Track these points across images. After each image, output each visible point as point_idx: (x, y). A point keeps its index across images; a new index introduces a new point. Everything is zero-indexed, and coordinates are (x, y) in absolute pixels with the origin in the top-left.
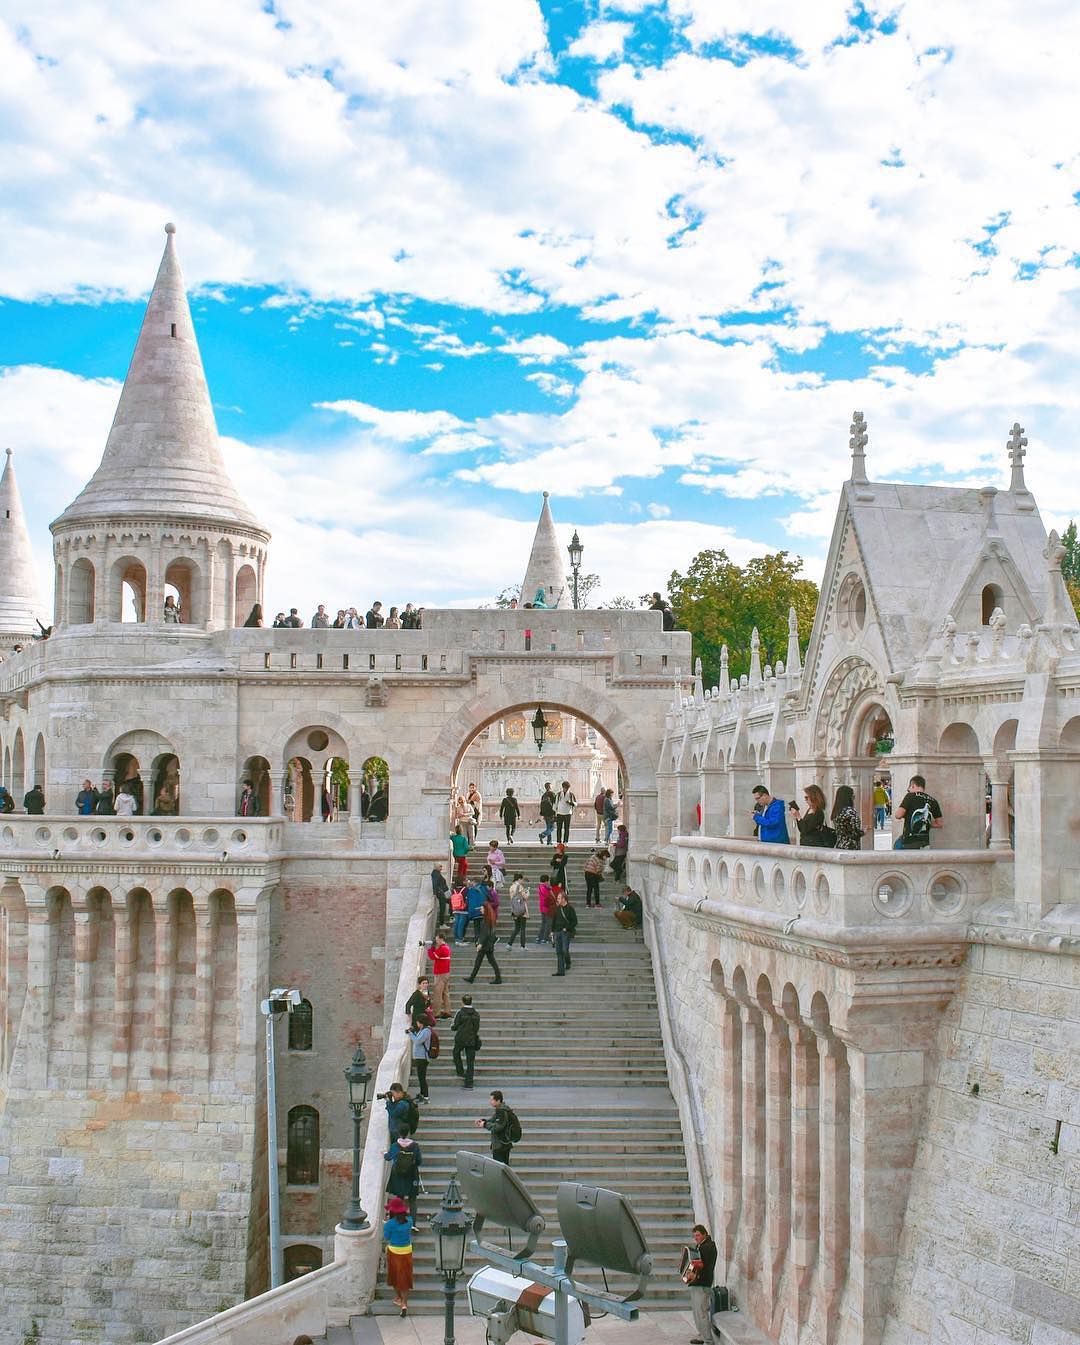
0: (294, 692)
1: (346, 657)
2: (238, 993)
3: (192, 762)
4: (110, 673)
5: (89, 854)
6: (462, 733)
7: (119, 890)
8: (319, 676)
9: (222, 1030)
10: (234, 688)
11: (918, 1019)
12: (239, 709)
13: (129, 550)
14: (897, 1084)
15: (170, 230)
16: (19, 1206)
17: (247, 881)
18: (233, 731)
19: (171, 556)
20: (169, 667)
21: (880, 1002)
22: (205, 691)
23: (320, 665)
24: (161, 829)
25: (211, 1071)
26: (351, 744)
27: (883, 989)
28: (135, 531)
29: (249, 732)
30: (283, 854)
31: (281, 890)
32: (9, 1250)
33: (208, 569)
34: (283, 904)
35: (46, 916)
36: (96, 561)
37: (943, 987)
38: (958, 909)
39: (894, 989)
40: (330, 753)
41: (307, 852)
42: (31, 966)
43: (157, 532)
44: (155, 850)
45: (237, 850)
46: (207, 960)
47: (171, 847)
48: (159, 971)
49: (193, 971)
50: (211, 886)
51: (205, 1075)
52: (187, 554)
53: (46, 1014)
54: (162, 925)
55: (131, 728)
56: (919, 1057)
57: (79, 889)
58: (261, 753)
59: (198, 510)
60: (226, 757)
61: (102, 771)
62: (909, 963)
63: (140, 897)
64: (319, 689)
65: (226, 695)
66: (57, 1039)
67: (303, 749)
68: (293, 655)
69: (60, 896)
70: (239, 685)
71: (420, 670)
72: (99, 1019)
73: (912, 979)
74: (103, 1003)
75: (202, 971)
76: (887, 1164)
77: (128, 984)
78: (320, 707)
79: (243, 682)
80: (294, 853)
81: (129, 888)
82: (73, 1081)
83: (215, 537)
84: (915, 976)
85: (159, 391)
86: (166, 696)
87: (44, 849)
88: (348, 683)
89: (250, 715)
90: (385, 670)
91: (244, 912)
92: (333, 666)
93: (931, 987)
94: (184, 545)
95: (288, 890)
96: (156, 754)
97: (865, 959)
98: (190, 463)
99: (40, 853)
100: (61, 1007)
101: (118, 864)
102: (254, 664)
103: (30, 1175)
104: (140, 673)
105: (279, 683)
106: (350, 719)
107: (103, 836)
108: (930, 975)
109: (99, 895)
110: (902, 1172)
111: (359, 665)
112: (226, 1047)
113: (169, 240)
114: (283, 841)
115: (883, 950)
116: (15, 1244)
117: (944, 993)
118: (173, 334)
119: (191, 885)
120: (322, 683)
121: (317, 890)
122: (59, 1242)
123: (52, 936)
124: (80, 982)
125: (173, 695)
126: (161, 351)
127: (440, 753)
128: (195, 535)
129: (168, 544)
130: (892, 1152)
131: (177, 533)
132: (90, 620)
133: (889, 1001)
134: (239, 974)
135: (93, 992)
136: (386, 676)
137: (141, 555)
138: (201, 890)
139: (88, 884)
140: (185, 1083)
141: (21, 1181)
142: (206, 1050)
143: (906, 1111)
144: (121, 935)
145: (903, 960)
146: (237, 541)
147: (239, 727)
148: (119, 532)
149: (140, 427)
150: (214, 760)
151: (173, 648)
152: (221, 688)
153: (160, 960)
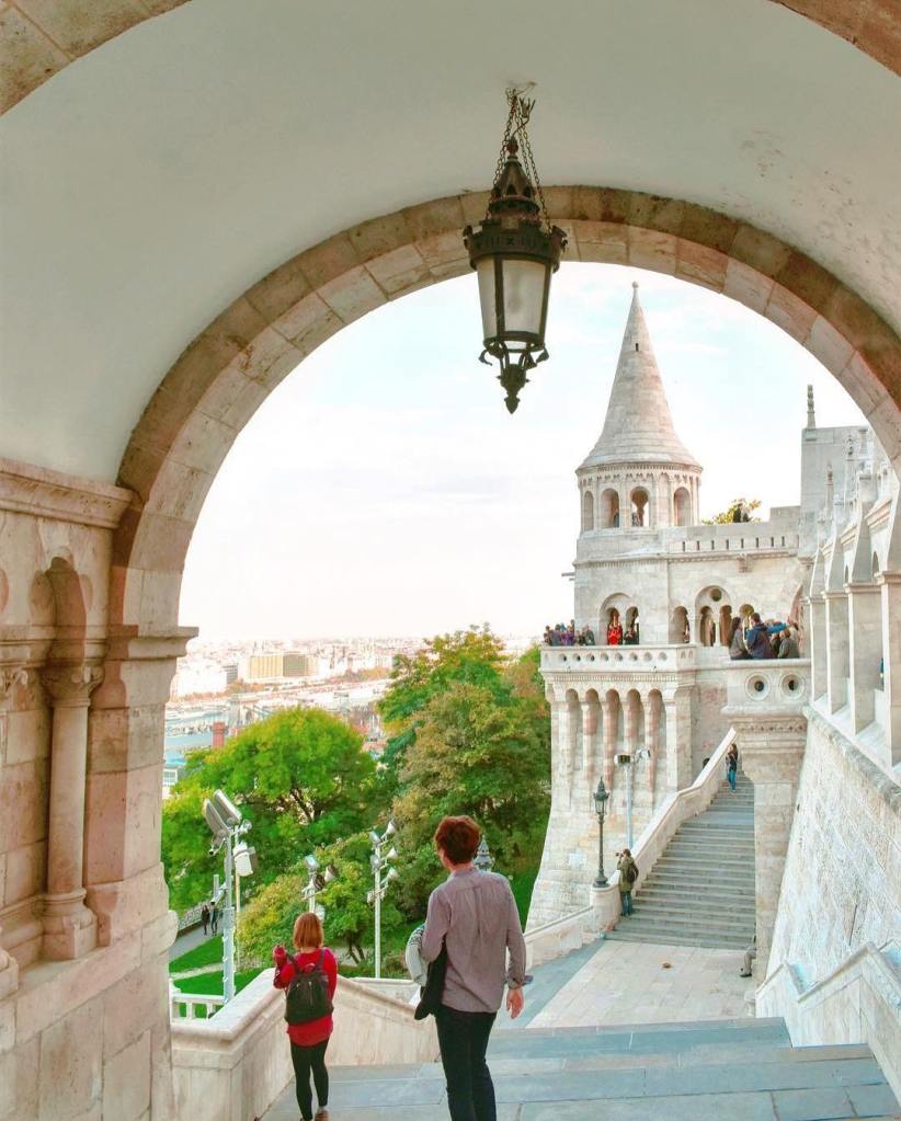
0: (699, 565)
1: (727, 542)
2: (668, 755)
3: (645, 612)
4: (601, 560)
5: (584, 669)
6: (796, 586)
7: (602, 690)
8: (713, 554)
9: (660, 778)
10: (666, 564)
11: (787, 764)
12: (669, 577)
13: (609, 485)
14: (776, 804)
15: (635, 286)
16: (552, 882)
17: (669, 685)
18: (666, 592)
19: (632, 486)
20: (631, 554)
21: (758, 752)
22: (649, 568)
23: (713, 548)
24: (622, 653)
25: (654, 803)
26: (733, 597)
27: (758, 744)
28: (610, 473)
29: (675, 592)
30: (695, 667)
31: (696, 689)
32: (548, 908)
33: (655, 493)
34: (697, 699)
35: (567, 707)
36: (593, 492)
37: (797, 744)
38: (800, 695)
39: (765, 744)
40: (722, 603)
41: (712, 666)
42: (560, 737)
43: (623, 472)
44: (619, 666)
45: (662, 666)
46: (650, 734)
47: (627, 665)
48: (626, 740)
49: (644, 741)
50: (649, 688)
51: (650, 805)
52: (641, 484)
53: (569, 766)
54: (626, 710)
55: (612, 592)
56: (789, 786)
57: (582, 690)
58: (682, 605)
59: (646, 457)
60: (663, 608)
61: (598, 619)
62: (771, 729)
63: (614, 695)
64: (713, 563)
65: (661, 569)
66: (575, 781)
67: (707, 601)
68: (698, 543)
69: (573, 694)
70: (669, 563)
71: (770, 547)
72: (597, 770)
73: (777, 738)
74: (599, 759)
75: (648, 740)
76: (769, 853)
77: (610, 748)
78: (715, 574)
79: (670, 561)
80: (702, 666)
81: (607, 689)
82: (582, 807)
83: (657, 472)
84: (778, 737)
85: (629, 386)
86: (630, 572)
87: (563, 667)
88: (729, 558)
89: (676, 581)
90: (750, 548)
91: (669, 704)
92: (720, 548)
93: (789, 744)
94: (639, 479)
95: (699, 690)
96: (628, 607)
97: (742, 726)
98: (646, 428)
99: (560, 669)
100: (578, 763)
101: (601, 675)
102: (677, 549)
103: (560, 863)
104: (616, 559)
105: (690, 560)
106: (732, 581)
107: (593, 658)
108: (788, 736)
109: (593, 694)
110: (779, 859)
111: (735, 546)
112: (662, 788)
113: (635, 292)
114: (696, 659)
115: (751, 720)
116: (550, 905)
117: (798, 748)
118: (637, 349)
119: (639, 687)
120: (714, 558)
121: (716, 690)
122: (572, 904)
123: (571, 719)
124: (586, 748)
125: (633, 571)
126: (630, 361)
127: (784, 600)
128: (645, 472)
129: (630, 479)
130: (771, 845)
131: (635, 472)
132: (592, 528)
133: (762, 752)
134: (668, 742)
135: (594, 753)
136: (749, 552)
137: (616, 487)
138: (645, 690)
139: (587, 688)
140: (640, 809)
141: (555, 868)
142: (651, 789)
143: (782, 820)
144: (606, 718)
145: (766, 727)
146: (672, 473)
147: (669, 589)
148: (603, 474)
149: (618, 408)
150: (656, 610)
151: (634, 542)
152: (658, 566)
153: (626, 733)
